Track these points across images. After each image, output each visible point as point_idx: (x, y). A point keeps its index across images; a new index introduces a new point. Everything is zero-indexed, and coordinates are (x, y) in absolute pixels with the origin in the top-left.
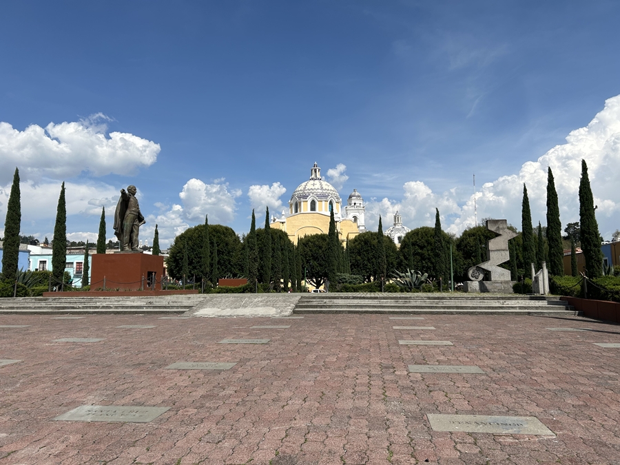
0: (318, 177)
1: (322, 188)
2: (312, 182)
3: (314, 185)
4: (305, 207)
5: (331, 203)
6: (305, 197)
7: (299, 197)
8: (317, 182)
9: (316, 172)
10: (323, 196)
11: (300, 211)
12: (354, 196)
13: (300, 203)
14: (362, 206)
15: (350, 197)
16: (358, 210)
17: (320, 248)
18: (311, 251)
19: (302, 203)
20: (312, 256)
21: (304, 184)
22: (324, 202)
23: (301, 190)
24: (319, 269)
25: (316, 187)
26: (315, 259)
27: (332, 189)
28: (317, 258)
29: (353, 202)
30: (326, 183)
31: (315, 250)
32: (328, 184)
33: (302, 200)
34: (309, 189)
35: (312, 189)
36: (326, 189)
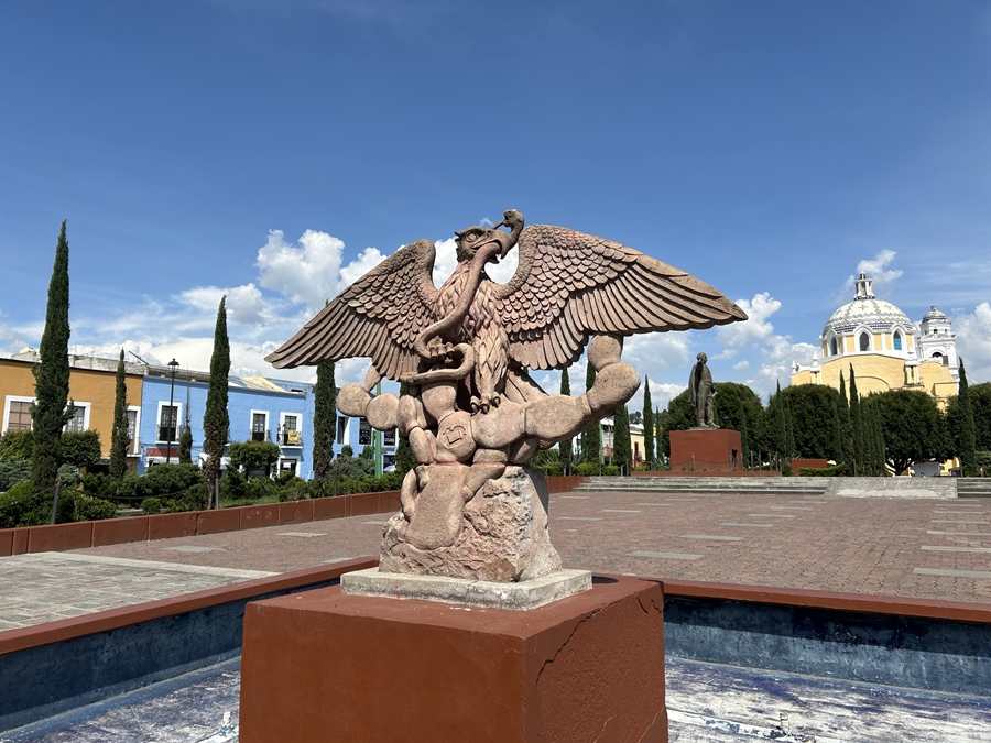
0: (869, 293)
1: (879, 313)
2: (859, 303)
3: (863, 308)
4: (851, 344)
5: (897, 336)
6: (850, 328)
7: (839, 330)
8: (867, 302)
9: (863, 285)
10: (882, 326)
11: (842, 351)
12: (933, 318)
13: (841, 339)
14: (949, 333)
15: (925, 320)
16: (942, 341)
17: (901, 412)
18: (885, 416)
19: (845, 339)
20: (888, 424)
21: (844, 308)
22: (883, 336)
23: (841, 319)
24: (902, 444)
25: (868, 311)
26: (893, 429)
27: (898, 311)
28: (896, 427)
29: (931, 328)
30: (885, 303)
31: (893, 416)
32: (889, 305)
33: (844, 334)
34: (855, 316)
35: (860, 315)
36: (886, 314)
